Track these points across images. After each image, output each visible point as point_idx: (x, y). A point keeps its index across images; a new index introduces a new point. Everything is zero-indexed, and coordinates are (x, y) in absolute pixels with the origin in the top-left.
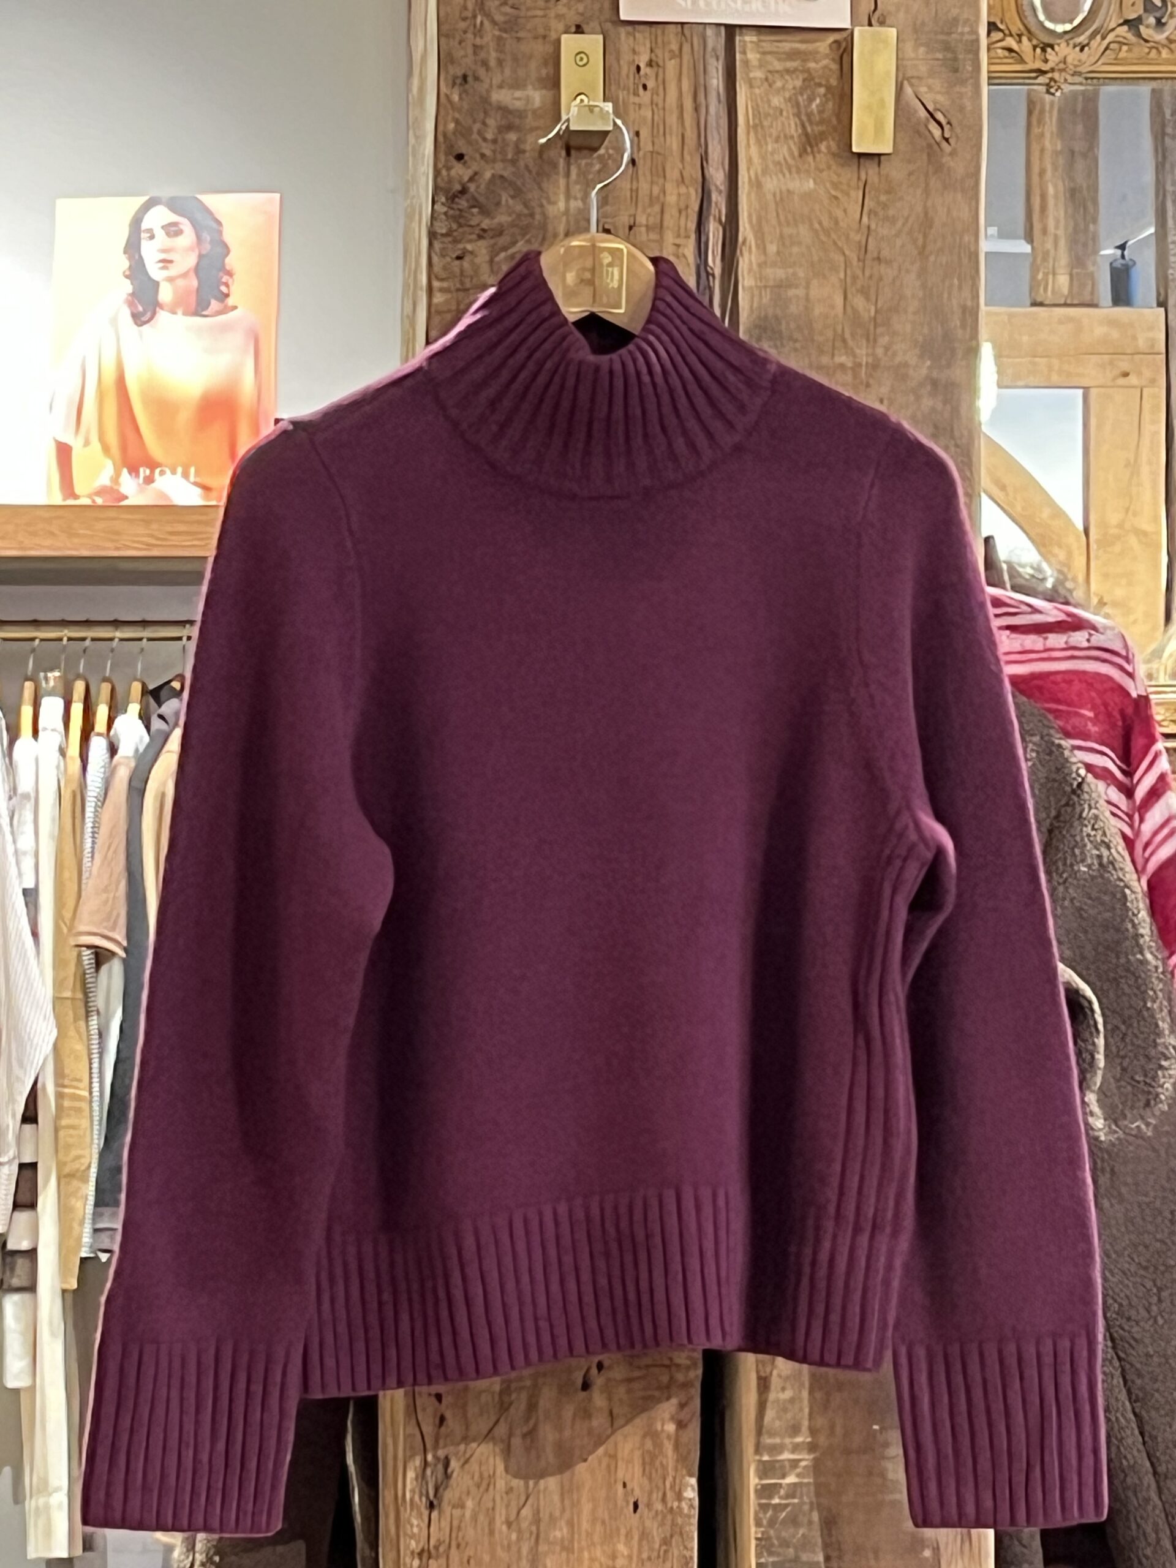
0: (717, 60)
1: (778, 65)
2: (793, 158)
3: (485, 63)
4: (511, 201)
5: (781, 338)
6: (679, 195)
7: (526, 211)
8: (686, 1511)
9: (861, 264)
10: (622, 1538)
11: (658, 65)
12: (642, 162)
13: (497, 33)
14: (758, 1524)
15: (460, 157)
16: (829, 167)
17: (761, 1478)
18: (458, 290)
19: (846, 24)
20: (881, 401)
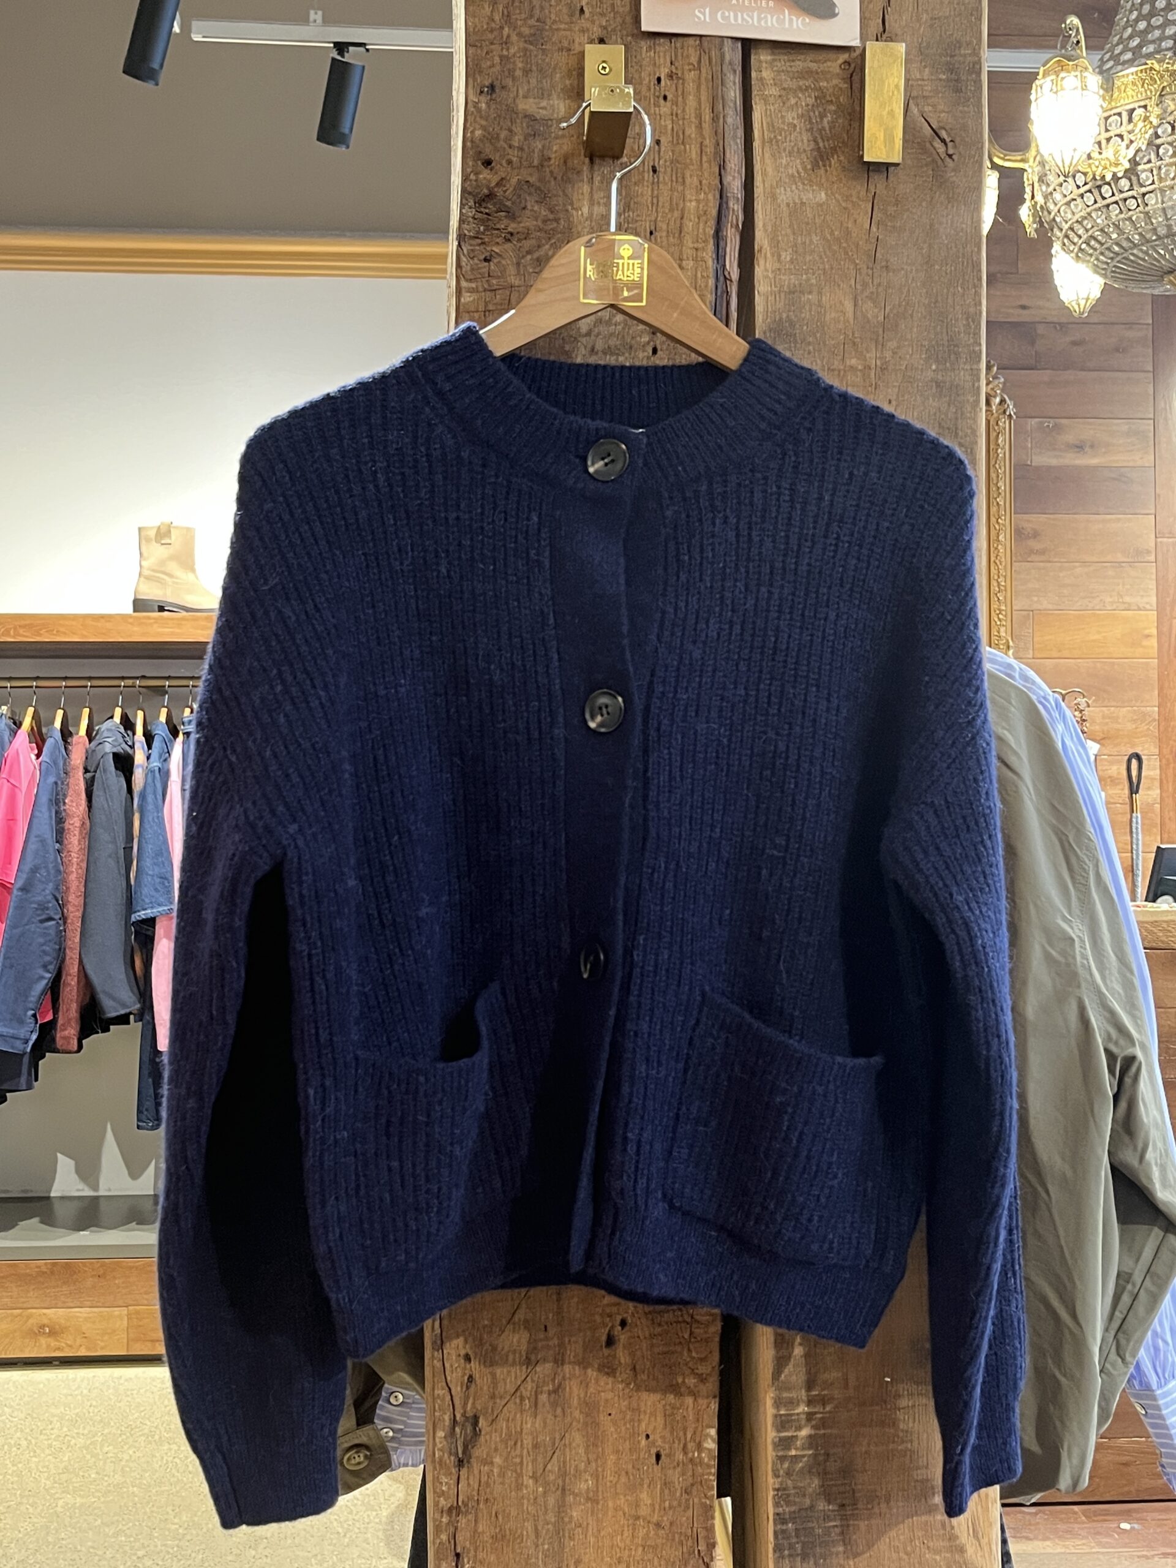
0: (735, 71)
1: (789, 83)
2: (805, 169)
3: (511, 72)
4: (536, 208)
5: (796, 342)
6: (698, 201)
7: (551, 217)
8: (706, 1460)
9: (870, 272)
10: (645, 1486)
11: (678, 78)
12: (662, 170)
13: (522, 45)
14: (776, 1475)
15: (488, 163)
16: (840, 180)
17: (778, 1431)
18: (485, 290)
19: (856, 43)
20: (890, 402)
